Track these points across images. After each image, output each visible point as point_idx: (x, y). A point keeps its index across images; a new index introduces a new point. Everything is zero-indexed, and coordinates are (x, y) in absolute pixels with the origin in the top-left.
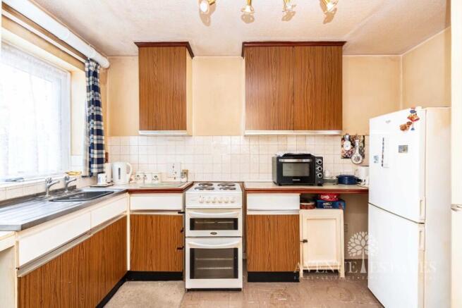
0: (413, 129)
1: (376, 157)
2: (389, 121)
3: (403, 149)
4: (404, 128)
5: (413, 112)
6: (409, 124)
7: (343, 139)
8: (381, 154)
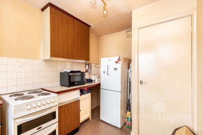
0: (119, 63)
1: (104, 72)
2: (110, 60)
3: (116, 69)
4: (117, 62)
5: (120, 58)
6: (118, 61)
7: (86, 65)
8: (107, 71)
